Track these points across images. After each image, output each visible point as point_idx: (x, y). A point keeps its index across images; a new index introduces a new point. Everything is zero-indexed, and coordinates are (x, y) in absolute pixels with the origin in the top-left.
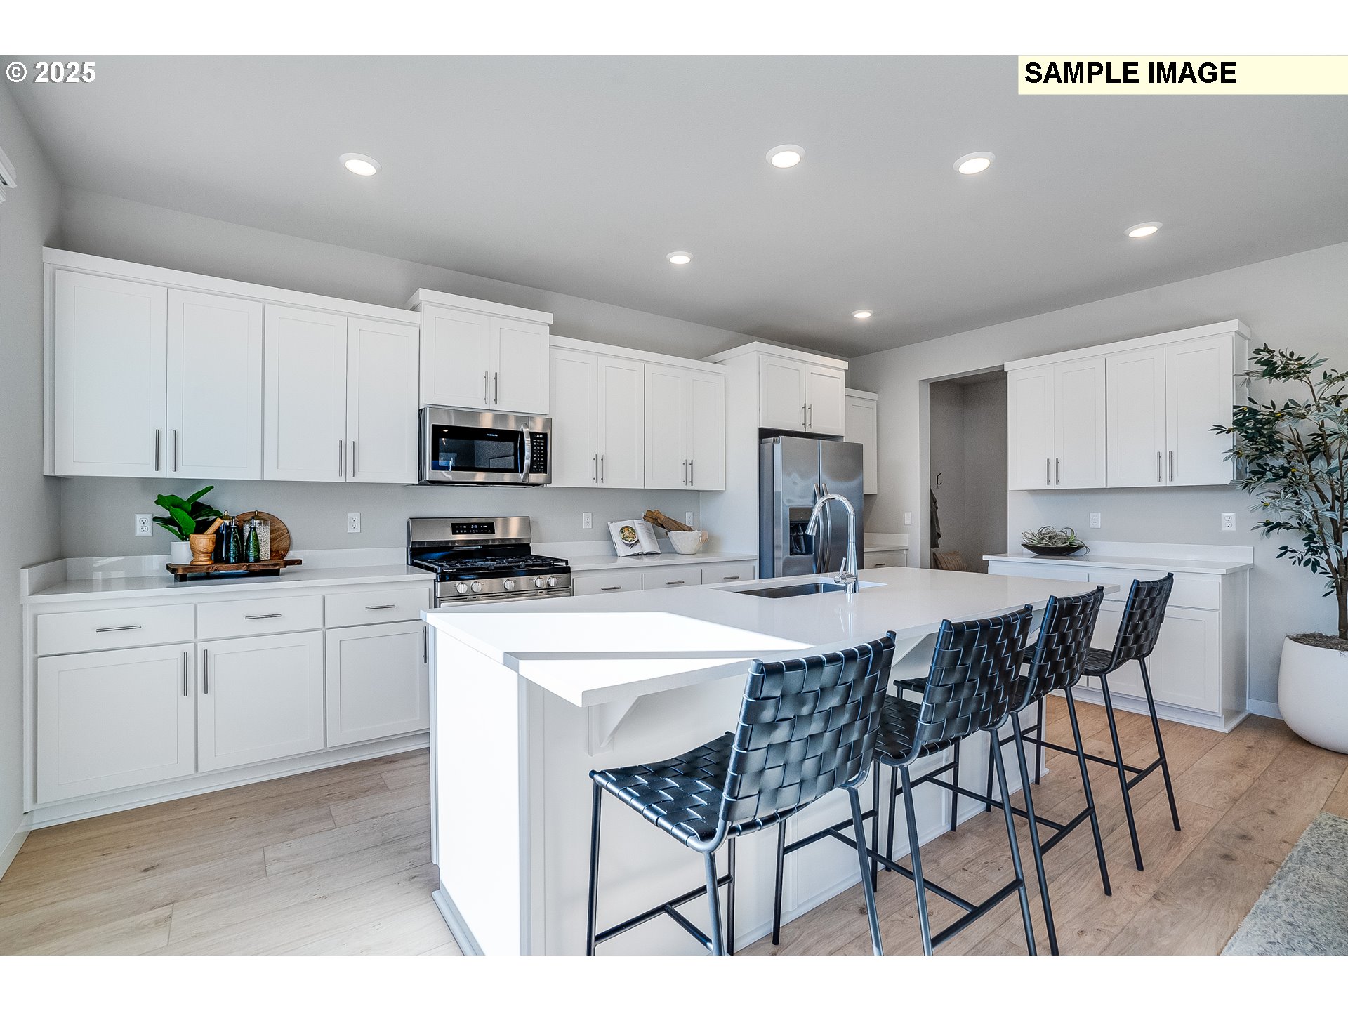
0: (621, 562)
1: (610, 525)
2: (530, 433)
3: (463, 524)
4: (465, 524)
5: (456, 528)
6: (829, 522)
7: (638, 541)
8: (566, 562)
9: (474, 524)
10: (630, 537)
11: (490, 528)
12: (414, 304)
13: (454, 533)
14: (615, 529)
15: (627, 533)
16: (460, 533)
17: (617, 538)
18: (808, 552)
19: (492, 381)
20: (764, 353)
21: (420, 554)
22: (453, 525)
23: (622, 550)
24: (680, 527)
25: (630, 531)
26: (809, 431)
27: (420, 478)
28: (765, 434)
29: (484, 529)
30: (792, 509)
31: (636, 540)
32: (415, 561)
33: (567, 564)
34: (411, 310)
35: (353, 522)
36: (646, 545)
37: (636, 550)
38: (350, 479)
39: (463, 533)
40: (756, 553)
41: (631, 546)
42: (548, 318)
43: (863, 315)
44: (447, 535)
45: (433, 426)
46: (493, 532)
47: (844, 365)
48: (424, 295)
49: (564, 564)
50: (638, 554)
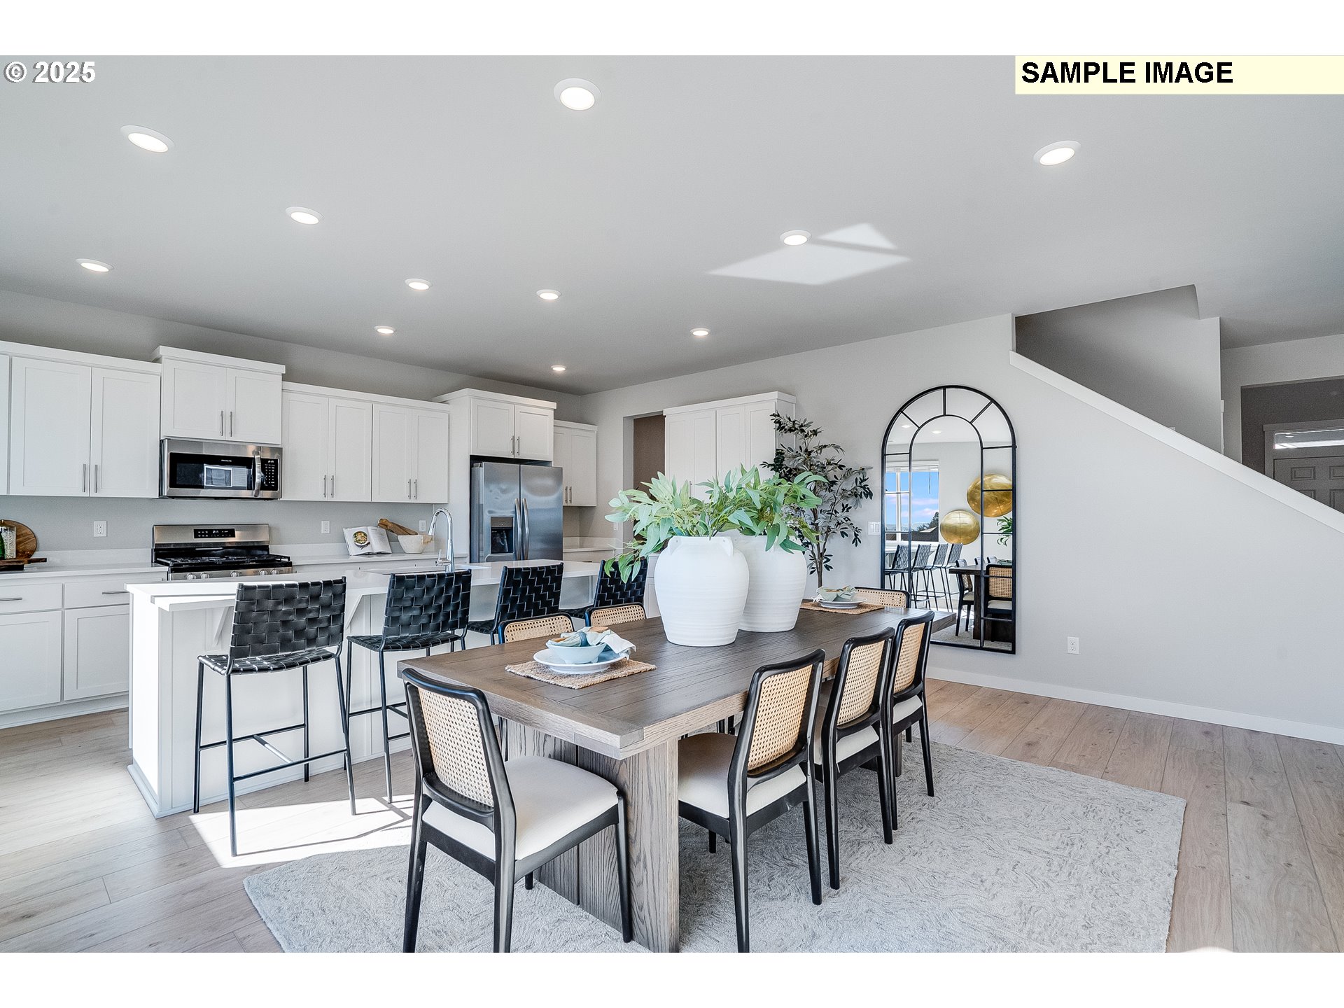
0: (353, 559)
1: (344, 530)
2: (261, 459)
3: (205, 530)
4: (207, 530)
5: (198, 533)
6: (527, 529)
7: (369, 543)
8: (289, 558)
9: (216, 530)
10: (362, 540)
11: (231, 533)
12: (157, 356)
13: (196, 536)
14: (349, 534)
15: (359, 537)
16: (201, 537)
17: (350, 540)
18: (510, 551)
19: (228, 419)
20: (475, 397)
21: (161, 554)
22: (196, 531)
23: (354, 550)
24: (406, 532)
25: (363, 535)
26: (517, 457)
27: (161, 493)
28: (475, 460)
29: (224, 533)
30: (493, 519)
31: (367, 543)
32: (158, 559)
33: (289, 560)
34: (154, 362)
35: (100, 528)
36: (376, 545)
37: (366, 550)
38: (93, 494)
39: (205, 537)
40: (467, 552)
41: (362, 547)
42: (282, 369)
43: (559, 369)
44: (190, 539)
45: (171, 454)
46: (233, 536)
47: (554, 405)
48: (163, 351)
49: (287, 560)
50: (369, 554)
